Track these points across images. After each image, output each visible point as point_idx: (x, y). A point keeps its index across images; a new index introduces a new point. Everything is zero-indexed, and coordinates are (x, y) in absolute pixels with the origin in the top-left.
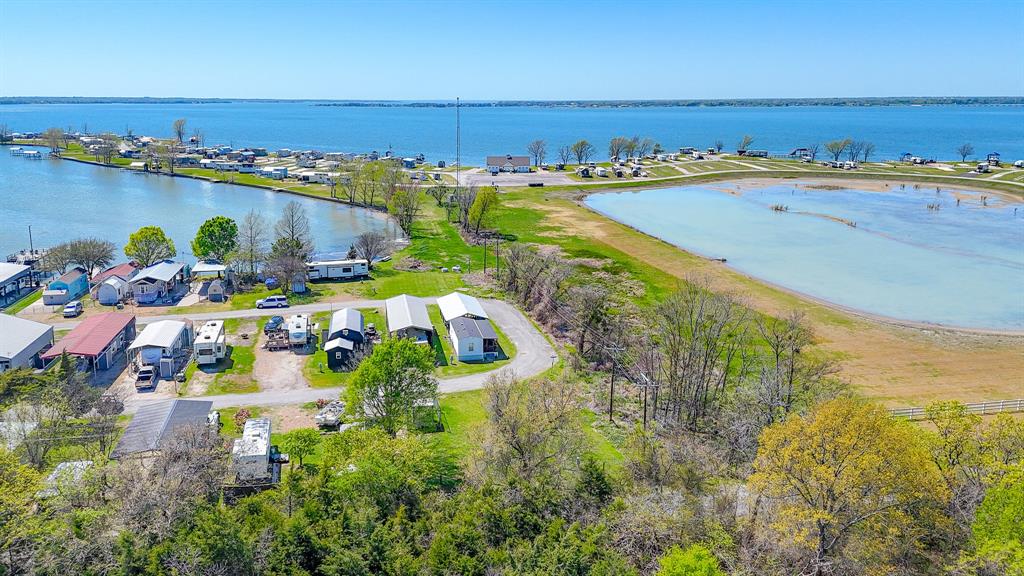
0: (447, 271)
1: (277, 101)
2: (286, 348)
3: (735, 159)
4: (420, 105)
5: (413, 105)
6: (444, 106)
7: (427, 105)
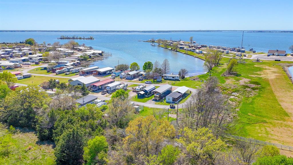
0: (202, 82)
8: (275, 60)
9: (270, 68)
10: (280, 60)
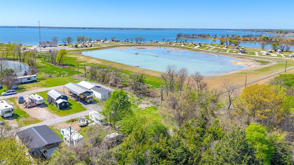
0: (63, 76)
2: (35, 106)
3: (112, 42)
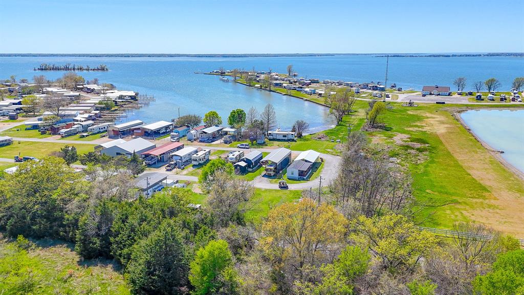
0: (333, 141)
1: (358, 55)
4: (434, 56)
5: (430, 56)
6: (449, 56)
7: (439, 56)
8: (437, 103)
9: (433, 116)
10: (444, 103)
